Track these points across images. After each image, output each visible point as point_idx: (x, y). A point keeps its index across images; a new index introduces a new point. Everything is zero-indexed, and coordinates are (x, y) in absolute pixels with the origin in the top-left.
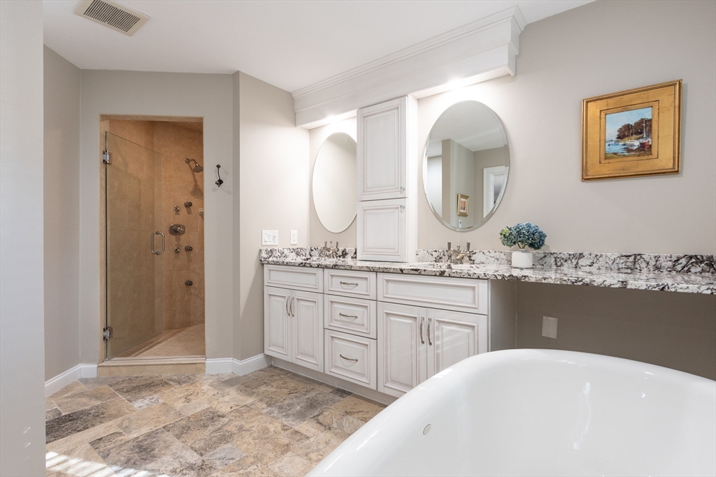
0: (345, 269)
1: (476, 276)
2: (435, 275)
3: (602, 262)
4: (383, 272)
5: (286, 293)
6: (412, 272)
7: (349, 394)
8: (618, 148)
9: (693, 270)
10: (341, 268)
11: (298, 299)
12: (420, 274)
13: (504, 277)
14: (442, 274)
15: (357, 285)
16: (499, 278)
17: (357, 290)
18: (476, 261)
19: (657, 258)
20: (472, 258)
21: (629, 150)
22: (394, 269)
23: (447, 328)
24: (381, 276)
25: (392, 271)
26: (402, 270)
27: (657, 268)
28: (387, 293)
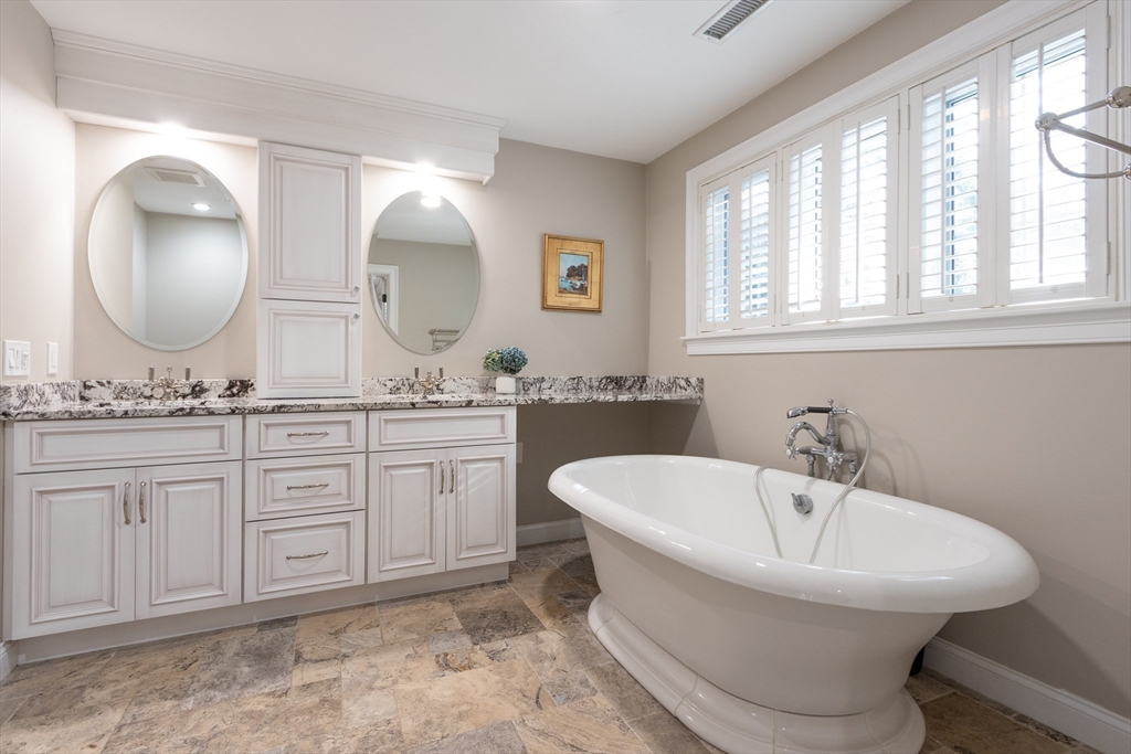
0: (305, 412)
1: (507, 403)
2: (461, 406)
3: (557, 386)
4: (382, 409)
5: (117, 479)
6: (429, 405)
7: (295, 618)
8: (567, 285)
9: (609, 387)
10: (295, 409)
11: (159, 484)
12: (441, 407)
13: (533, 401)
14: (469, 404)
15: (327, 434)
16: (530, 402)
17: (325, 442)
18: (445, 391)
19: (591, 379)
20: (441, 387)
21: (574, 289)
22: (401, 404)
23: (472, 467)
24: (374, 416)
25: (397, 406)
26: (413, 404)
27: (591, 387)
28: (385, 439)
